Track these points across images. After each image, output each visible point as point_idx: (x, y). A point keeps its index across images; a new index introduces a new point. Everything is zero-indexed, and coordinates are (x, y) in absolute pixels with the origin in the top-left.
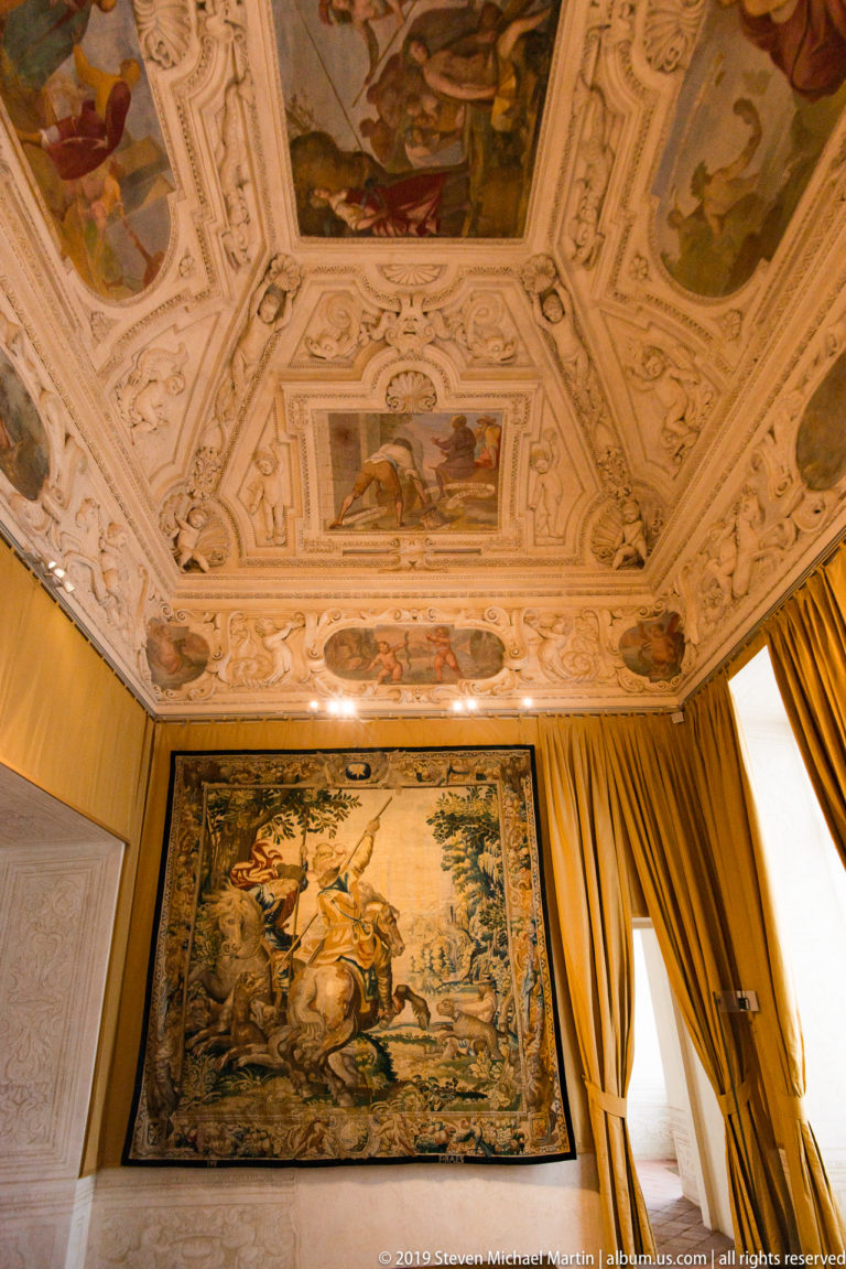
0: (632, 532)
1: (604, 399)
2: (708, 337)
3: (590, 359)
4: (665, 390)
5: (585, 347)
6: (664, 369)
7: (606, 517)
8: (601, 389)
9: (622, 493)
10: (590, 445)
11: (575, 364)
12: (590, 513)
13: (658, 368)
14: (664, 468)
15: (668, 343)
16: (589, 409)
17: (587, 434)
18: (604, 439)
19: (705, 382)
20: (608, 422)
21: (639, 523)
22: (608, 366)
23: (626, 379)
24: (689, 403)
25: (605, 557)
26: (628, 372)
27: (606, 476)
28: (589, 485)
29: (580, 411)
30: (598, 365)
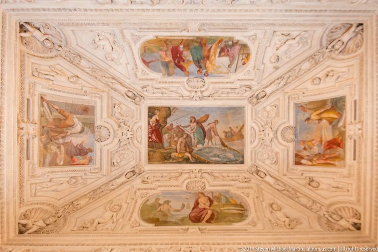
0: (41, 223)
1: (100, 198)
2: (129, 220)
3: (114, 189)
4: (109, 214)
5: (118, 187)
6: (115, 212)
7: (46, 211)
8: (104, 195)
9: (59, 215)
10: (80, 198)
11: (112, 185)
12: (49, 205)
13: (115, 210)
14: (75, 225)
15: (123, 210)
16: (96, 194)
17: (86, 195)
18: (82, 202)
19: (114, 225)
20: (91, 201)
21: (45, 225)
22: (112, 196)
23: (109, 202)
24: (105, 223)
25: (25, 216)
26: (111, 202)
27: (66, 207)
28: (62, 201)
29: (95, 191)
30: (112, 192)
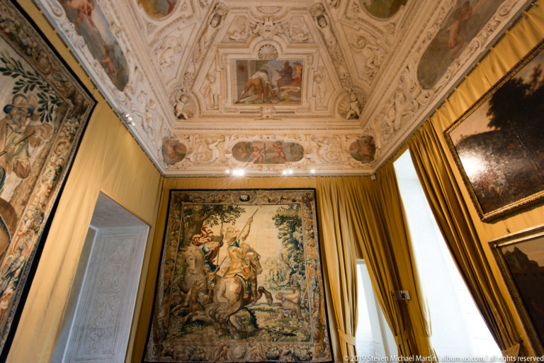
0: (354, 105)
1: (342, 55)
2: (382, 33)
3: (337, 41)
4: (366, 52)
5: (335, 36)
6: (365, 44)
7: (344, 100)
8: (341, 52)
9: (350, 90)
10: (337, 72)
11: (331, 42)
12: (337, 98)
13: (363, 44)
14: (366, 81)
15: (367, 35)
16: (337, 58)
17: (336, 68)
18: (342, 70)
19: (381, 49)
20: (344, 64)
21: (356, 102)
22: (344, 43)
23: (351, 48)
24: (375, 57)
25: (343, 115)
26: (351, 45)
27: (344, 84)
28: (337, 88)
29: (333, 60)
30: (340, 43)
